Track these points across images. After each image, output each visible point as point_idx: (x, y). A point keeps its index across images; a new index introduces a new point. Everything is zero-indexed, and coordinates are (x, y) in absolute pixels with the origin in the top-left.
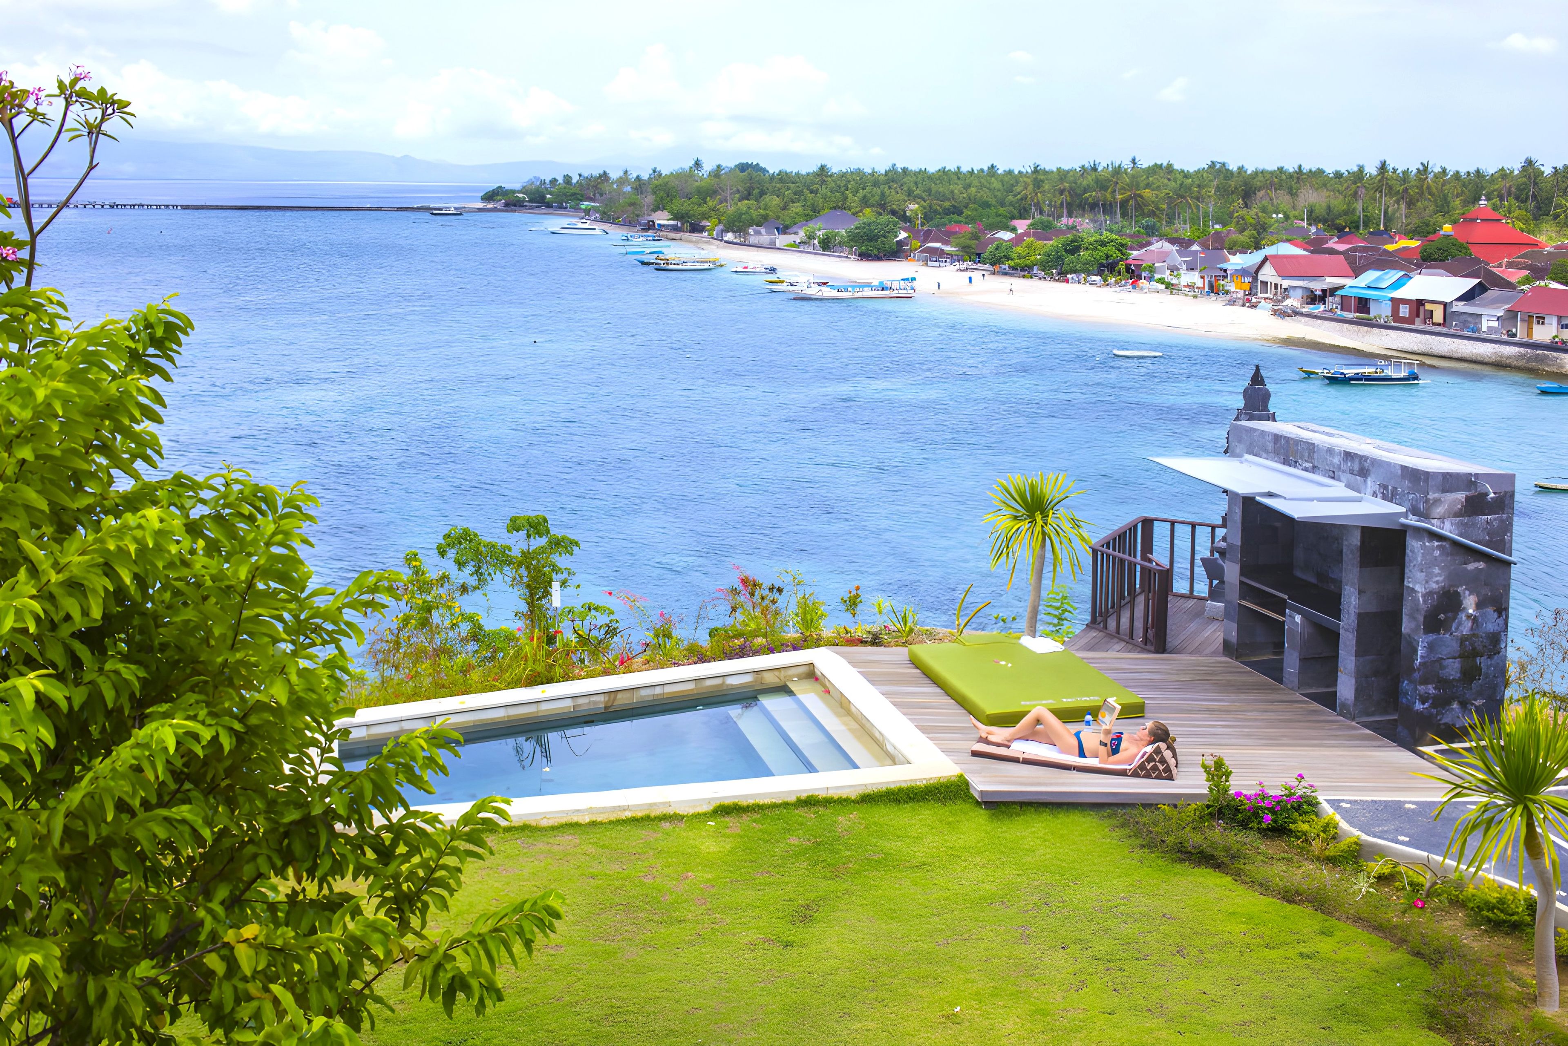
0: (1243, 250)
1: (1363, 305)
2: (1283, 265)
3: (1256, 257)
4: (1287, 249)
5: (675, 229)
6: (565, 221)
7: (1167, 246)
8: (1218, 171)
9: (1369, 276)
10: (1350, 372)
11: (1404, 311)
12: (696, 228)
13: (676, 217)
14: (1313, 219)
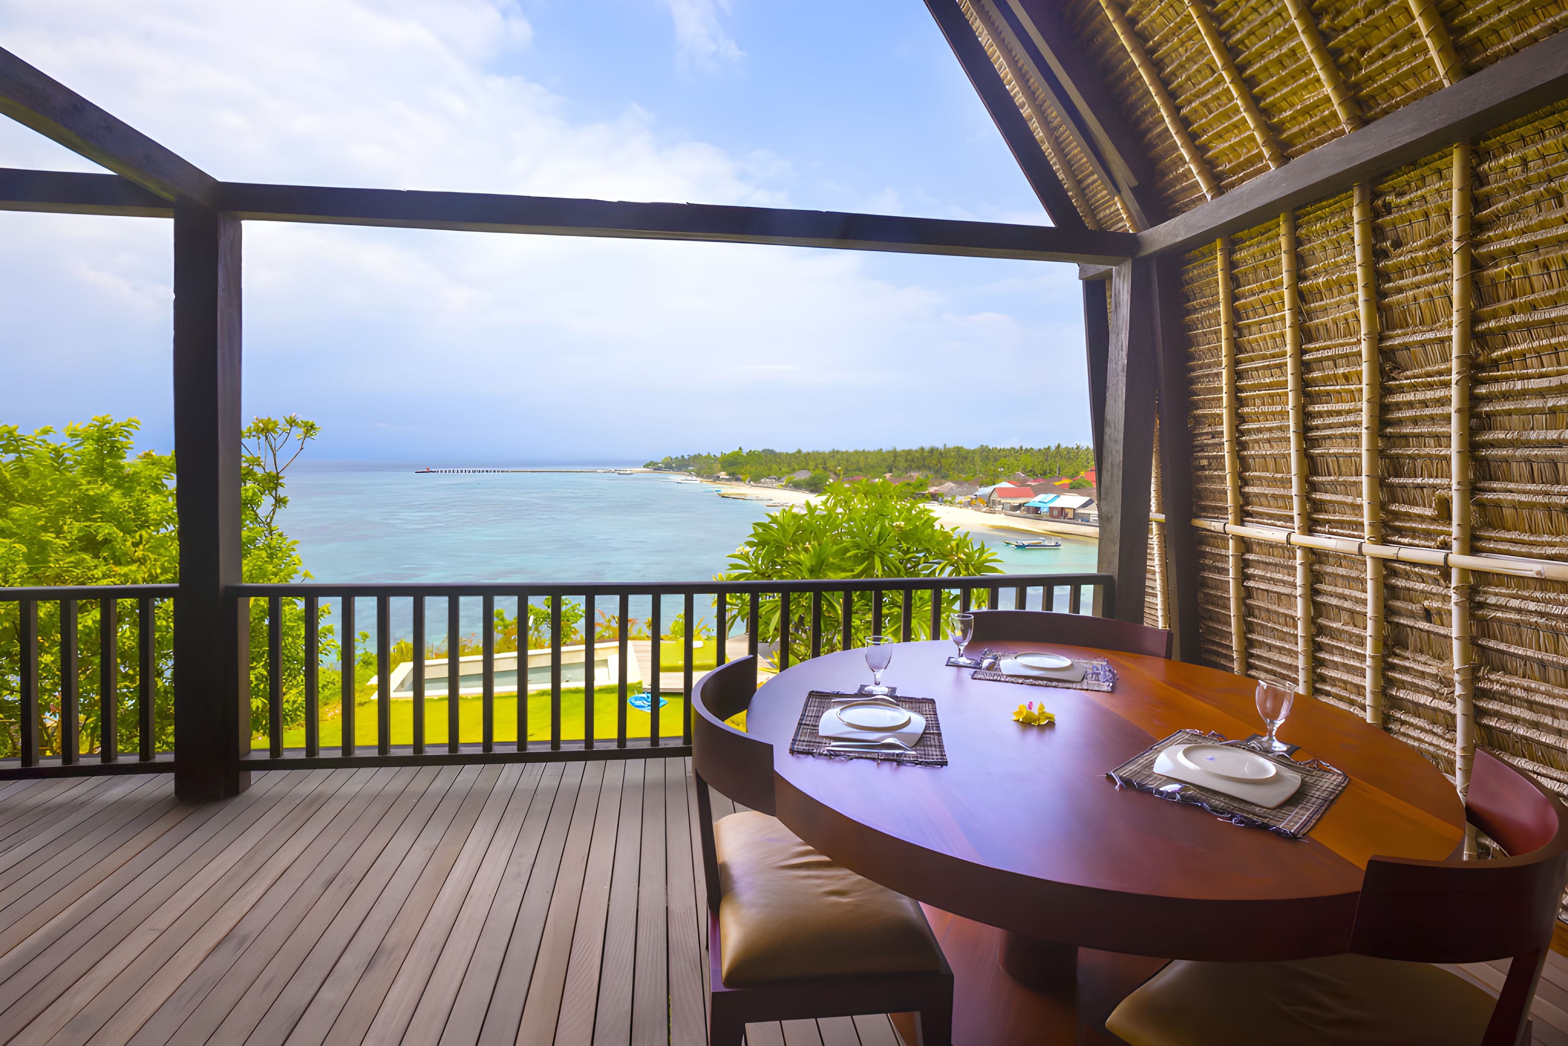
0: (987, 485)
1: (1037, 510)
2: (1004, 493)
3: (989, 489)
4: (1005, 485)
5: (728, 480)
6: (684, 478)
7: (952, 485)
8: (958, 449)
9: (1041, 497)
10: (1026, 543)
11: (1055, 513)
12: (738, 480)
13: (729, 474)
14: (1024, 470)
